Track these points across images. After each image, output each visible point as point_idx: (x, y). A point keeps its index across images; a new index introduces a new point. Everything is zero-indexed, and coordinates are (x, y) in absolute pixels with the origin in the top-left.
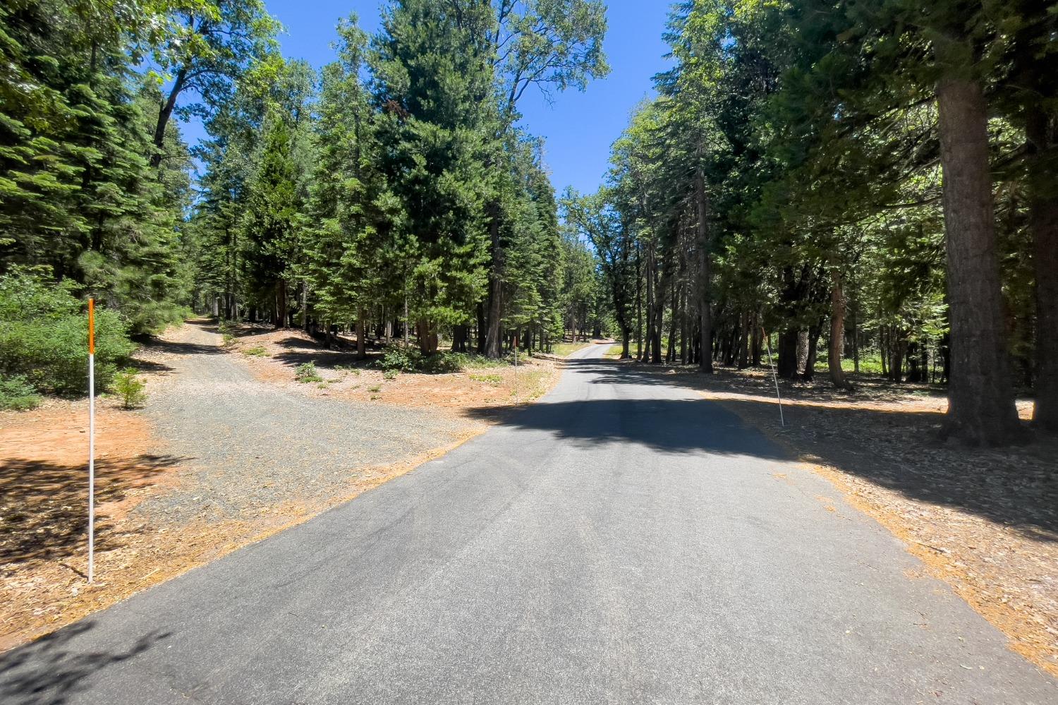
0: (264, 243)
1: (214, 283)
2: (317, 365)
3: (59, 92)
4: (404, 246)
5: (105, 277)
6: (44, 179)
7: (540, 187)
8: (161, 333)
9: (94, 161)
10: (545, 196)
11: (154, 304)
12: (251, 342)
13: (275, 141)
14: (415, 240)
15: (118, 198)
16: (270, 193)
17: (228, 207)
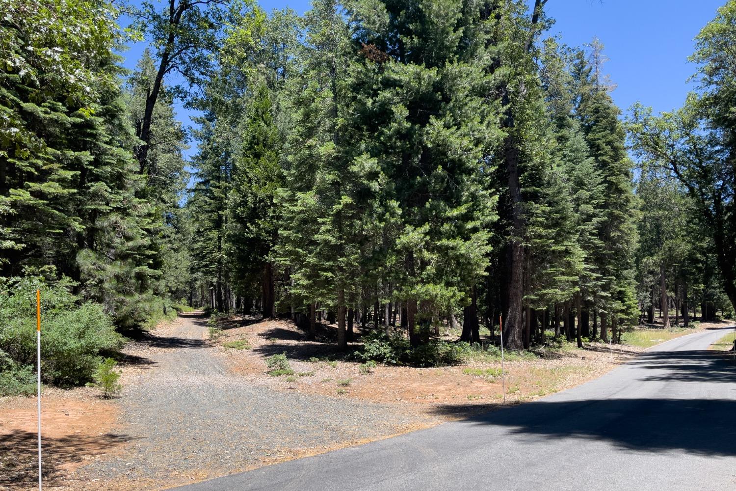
0: (248, 225)
1: (206, 273)
2: (289, 357)
3: (61, 104)
4: (384, 215)
5: (96, 273)
6: (50, 186)
7: (596, 111)
8: (153, 328)
9: (87, 163)
10: (604, 121)
11: (137, 296)
12: (234, 334)
13: (257, 109)
14: (397, 206)
15: (107, 194)
16: (254, 168)
17: (219, 187)
